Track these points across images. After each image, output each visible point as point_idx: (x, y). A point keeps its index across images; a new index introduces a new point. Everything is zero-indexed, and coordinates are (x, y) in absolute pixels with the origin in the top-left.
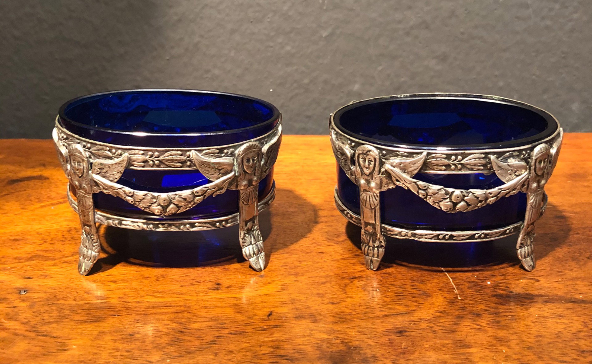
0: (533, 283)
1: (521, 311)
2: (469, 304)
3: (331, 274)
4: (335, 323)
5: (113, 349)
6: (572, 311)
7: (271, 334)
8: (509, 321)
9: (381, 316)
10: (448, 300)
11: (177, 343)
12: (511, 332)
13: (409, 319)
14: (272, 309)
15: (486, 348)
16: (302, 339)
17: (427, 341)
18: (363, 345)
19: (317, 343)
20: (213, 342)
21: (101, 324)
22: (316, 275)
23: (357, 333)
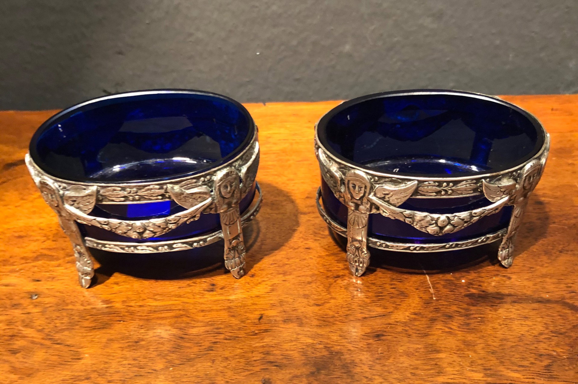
0: (505, 281)
1: (490, 312)
2: (443, 305)
3: (316, 272)
4: (319, 326)
5: (122, 358)
6: (537, 312)
7: (262, 339)
8: (479, 324)
9: (360, 318)
10: (423, 301)
11: (178, 350)
12: (478, 335)
13: (387, 322)
14: (263, 312)
15: (455, 353)
16: (289, 344)
17: (402, 346)
18: (344, 351)
19: (303, 349)
20: (210, 349)
21: (108, 331)
22: (303, 274)
23: (339, 338)
